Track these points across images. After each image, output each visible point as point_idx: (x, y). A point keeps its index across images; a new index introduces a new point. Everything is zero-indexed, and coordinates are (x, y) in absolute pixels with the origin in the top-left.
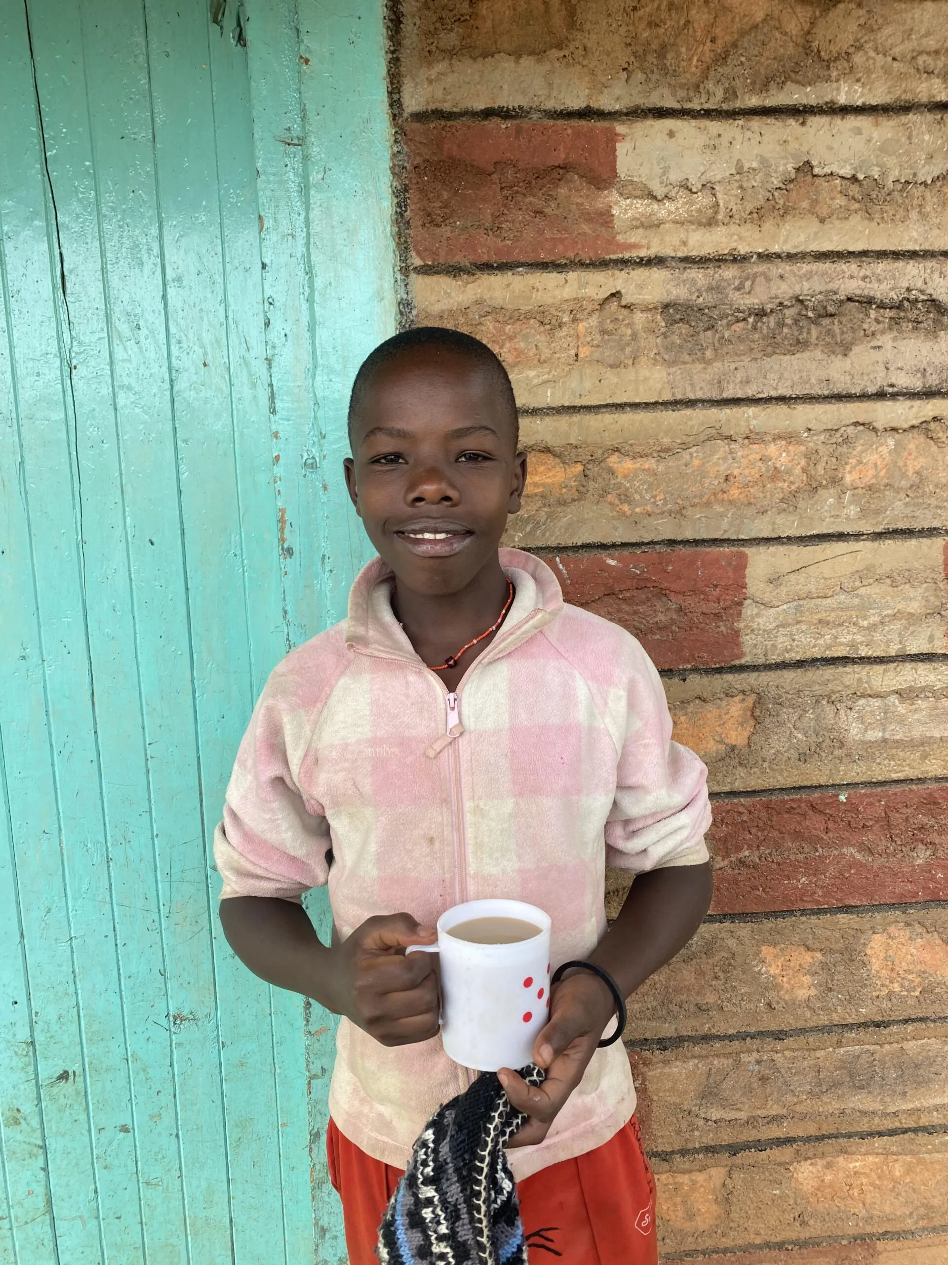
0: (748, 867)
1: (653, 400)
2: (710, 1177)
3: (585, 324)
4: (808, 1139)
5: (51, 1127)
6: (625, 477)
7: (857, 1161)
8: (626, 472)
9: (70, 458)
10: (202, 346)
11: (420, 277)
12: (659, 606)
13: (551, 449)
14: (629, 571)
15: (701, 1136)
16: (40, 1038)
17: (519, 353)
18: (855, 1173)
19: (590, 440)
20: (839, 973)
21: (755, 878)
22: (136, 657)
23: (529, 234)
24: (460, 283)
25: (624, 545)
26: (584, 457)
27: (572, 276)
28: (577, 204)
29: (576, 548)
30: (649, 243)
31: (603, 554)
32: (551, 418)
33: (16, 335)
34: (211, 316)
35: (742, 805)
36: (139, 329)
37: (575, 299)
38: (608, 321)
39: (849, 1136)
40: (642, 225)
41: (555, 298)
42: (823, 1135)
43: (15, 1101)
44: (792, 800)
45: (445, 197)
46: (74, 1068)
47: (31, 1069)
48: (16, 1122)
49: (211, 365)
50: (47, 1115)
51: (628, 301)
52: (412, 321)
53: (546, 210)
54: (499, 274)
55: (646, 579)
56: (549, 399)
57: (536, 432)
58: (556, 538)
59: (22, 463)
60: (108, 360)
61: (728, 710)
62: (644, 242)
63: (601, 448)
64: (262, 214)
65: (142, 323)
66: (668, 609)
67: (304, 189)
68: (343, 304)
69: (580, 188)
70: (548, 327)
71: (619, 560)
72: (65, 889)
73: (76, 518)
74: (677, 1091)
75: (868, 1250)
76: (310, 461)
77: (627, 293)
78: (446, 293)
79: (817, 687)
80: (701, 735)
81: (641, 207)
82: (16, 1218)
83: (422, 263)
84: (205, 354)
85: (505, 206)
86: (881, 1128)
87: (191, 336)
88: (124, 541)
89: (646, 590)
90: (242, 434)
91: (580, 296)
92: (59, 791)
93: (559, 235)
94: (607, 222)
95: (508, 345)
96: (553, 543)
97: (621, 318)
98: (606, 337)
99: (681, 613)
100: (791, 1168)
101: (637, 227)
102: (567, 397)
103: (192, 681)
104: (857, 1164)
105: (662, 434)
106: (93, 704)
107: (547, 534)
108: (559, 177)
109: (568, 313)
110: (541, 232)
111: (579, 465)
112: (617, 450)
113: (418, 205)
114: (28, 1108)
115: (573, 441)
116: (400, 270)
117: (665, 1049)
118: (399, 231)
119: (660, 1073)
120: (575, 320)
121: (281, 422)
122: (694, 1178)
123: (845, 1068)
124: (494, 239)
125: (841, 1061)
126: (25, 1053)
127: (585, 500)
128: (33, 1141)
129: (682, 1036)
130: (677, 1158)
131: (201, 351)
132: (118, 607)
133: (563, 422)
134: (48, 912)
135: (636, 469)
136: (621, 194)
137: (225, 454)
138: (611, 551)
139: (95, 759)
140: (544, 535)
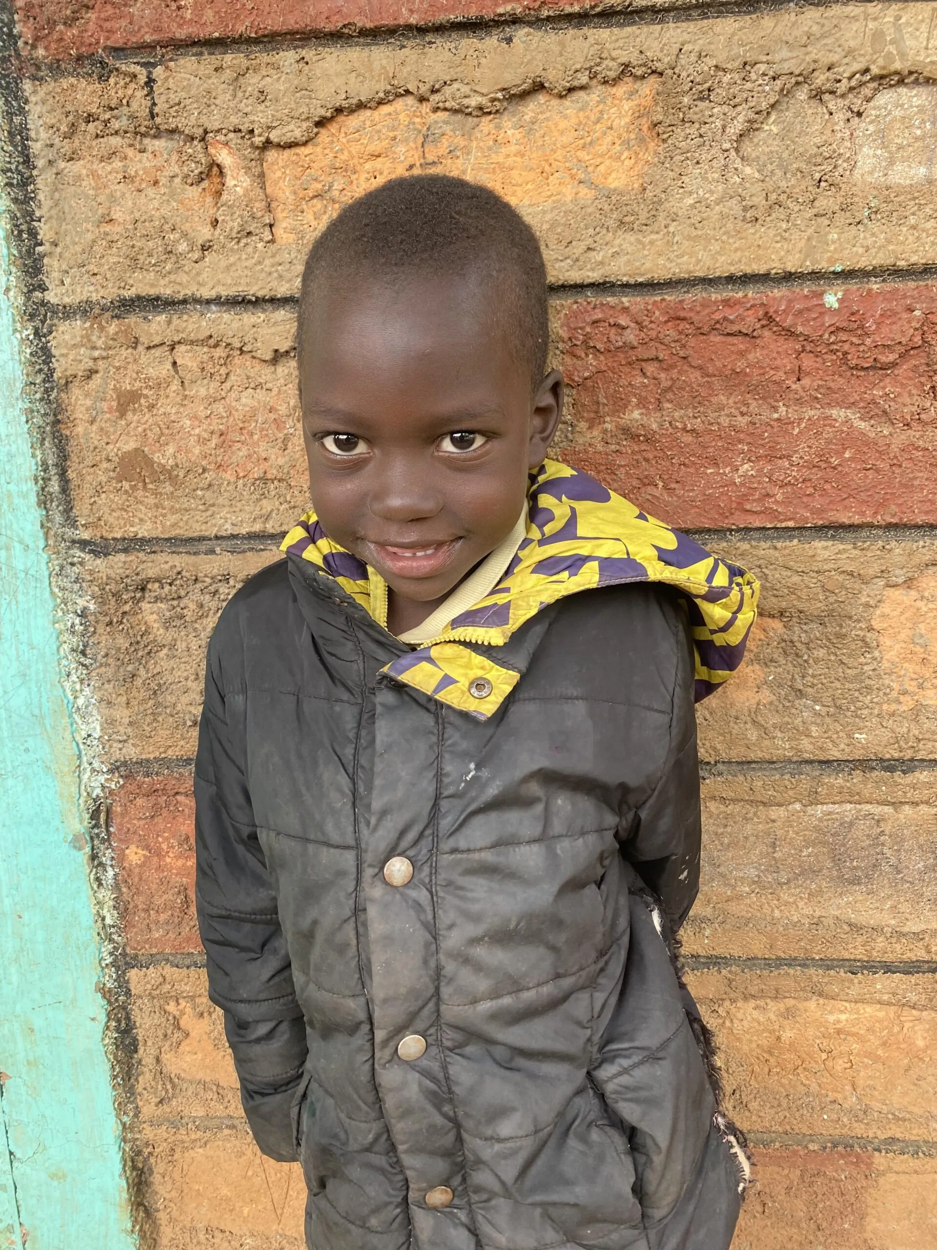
0: (635, 437)
4: (751, 962)
7: (842, 1012)
18: (839, 1032)
20: (817, 661)
21: (647, 460)
35: (625, 310)
39: (828, 964)
42: (778, 958)
44: (726, 302)
61: (601, 112)
75: (857, 1164)
79: (785, 53)
80: (547, 168)
86: (889, 957)
100: (721, 1010)
104: (843, 1017)
123: (824, 843)
125: (817, 829)
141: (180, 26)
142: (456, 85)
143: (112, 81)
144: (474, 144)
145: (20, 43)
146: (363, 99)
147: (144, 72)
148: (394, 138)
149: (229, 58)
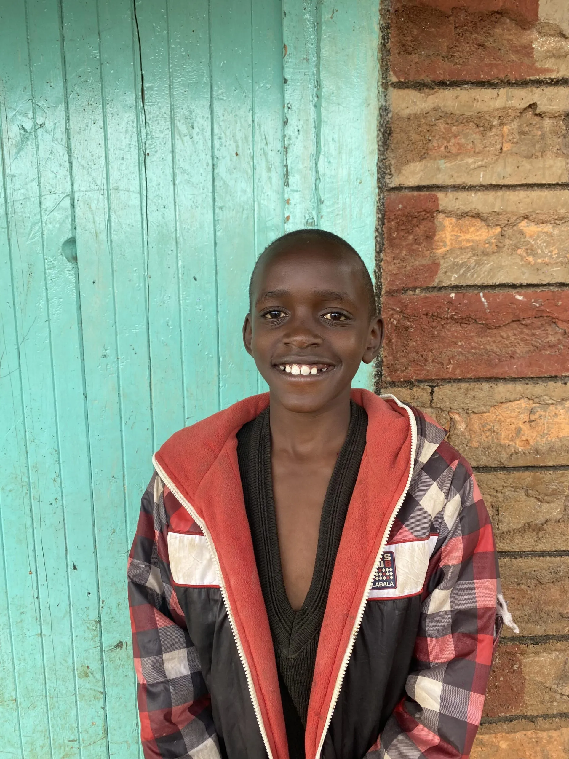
1: (554, 182)
2: (562, 734)
3: (508, 127)
5: (110, 680)
6: (531, 237)
8: (532, 233)
9: (142, 218)
10: (236, 141)
11: (395, 90)
12: (550, 330)
13: (481, 215)
14: (531, 304)
15: (558, 706)
16: (104, 618)
17: (461, 146)
19: (509, 209)
22: (181, 358)
23: (473, 61)
24: (423, 95)
25: (529, 286)
26: (503, 222)
27: (503, 91)
28: (508, 40)
29: (494, 287)
30: (558, 68)
31: (513, 292)
32: (482, 193)
33: (109, 131)
34: (243, 120)
36: (193, 128)
37: (504, 108)
38: (525, 125)
40: (554, 55)
41: (489, 107)
43: (86, 661)
45: (415, 33)
46: (126, 640)
47: (97, 639)
48: (86, 675)
49: (241, 154)
50: (107, 671)
51: (541, 110)
52: (388, 122)
53: (486, 44)
54: (451, 89)
55: (543, 311)
56: (481, 179)
57: (472, 202)
58: (481, 279)
59: (109, 221)
60: (171, 149)
62: (555, 68)
63: (517, 215)
64: (286, 43)
65: (195, 125)
66: (556, 333)
67: (318, 25)
68: (341, 108)
69: (510, 28)
70: (482, 129)
71: (525, 296)
72: (126, 517)
73: (144, 260)
74: (543, 673)
76: (310, 221)
77: (541, 104)
78: (413, 102)
81: (553, 42)
82: (83, 740)
83: (397, 80)
84: (237, 147)
85: (457, 40)
87: (228, 134)
88: (176, 277)
89: (541, 318)
90: (259, 204)
91: (507, 106)
92: (124, 449)
93: (494, 62)
94: (528, 53)
95: (453, 141)
96: (478, 282)
97: (534, 122)
98: (523, 137)
99: (566, 336)
101: (550, 57)
102: (494, 178)
103: (218, 376)
105: (560, 207)
106: (151, 390)
107: (475, 276)
108: (496, 20)
109: (497, 118)
110: (482, 59)
111: (498, 227)
112: (526, 217)
113: (396, 39)
114: (94, 666)
115: (496, 209)
116: (382, 85)
117: (536, 644)
118: (383, 56)
119: (532, 661)
120: (502, 124)
121: (292, 192)
122: (550, 734)
124: (449, 64)
126: (94, 628)
127: (502, 252)
128: (96, 688)
129: (548, 635)
130: (540, 721)
131: (234, 145)
132: (170, 323)
133: (490, 196)
134: (114, 532)
135: (538, 231)
136: (540, 33)
137: (248, 218)
138: (519, 290)
139: (150, 428)
140: (473, 276)
141: (447, 374)
142: (545, 397)
143: (415, 389)
144: (547, 414)
145: (383, 377)
146: (511, 400)
147: (431, 389)
148: (519, 412)
149: (464, 385)
